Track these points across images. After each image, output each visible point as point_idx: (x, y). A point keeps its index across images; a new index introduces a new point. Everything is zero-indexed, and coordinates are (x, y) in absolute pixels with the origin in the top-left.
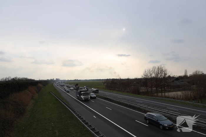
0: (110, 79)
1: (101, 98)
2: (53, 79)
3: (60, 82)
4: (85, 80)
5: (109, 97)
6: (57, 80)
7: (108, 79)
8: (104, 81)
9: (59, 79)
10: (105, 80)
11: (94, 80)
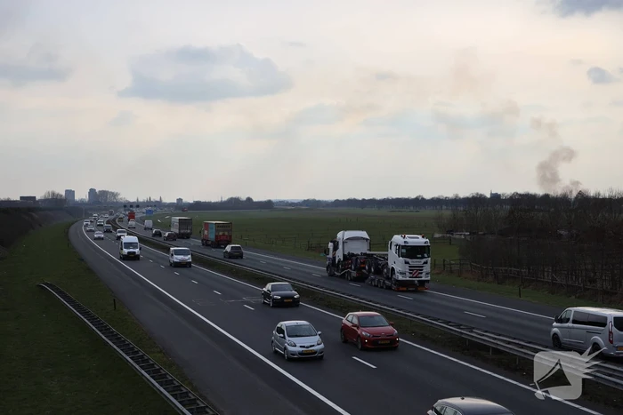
0: (496, 197)
1: (423, 339)
2: (70, 193)
3: (122, 213)
4: (306, 202)
5: (488, 338)
6: (100, 201)
7: (477, 200)
8: (447, 213)
9: (114, 195)
10: (456, 202)
11: (372, 202)
